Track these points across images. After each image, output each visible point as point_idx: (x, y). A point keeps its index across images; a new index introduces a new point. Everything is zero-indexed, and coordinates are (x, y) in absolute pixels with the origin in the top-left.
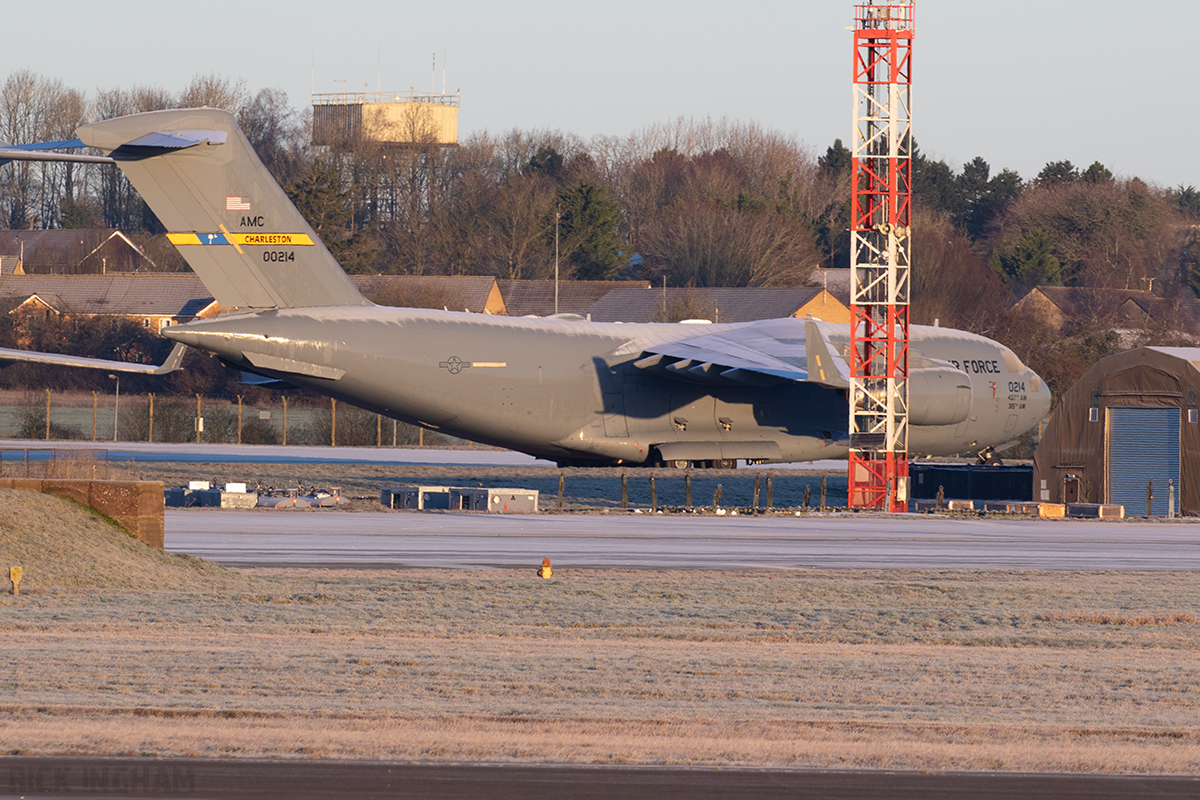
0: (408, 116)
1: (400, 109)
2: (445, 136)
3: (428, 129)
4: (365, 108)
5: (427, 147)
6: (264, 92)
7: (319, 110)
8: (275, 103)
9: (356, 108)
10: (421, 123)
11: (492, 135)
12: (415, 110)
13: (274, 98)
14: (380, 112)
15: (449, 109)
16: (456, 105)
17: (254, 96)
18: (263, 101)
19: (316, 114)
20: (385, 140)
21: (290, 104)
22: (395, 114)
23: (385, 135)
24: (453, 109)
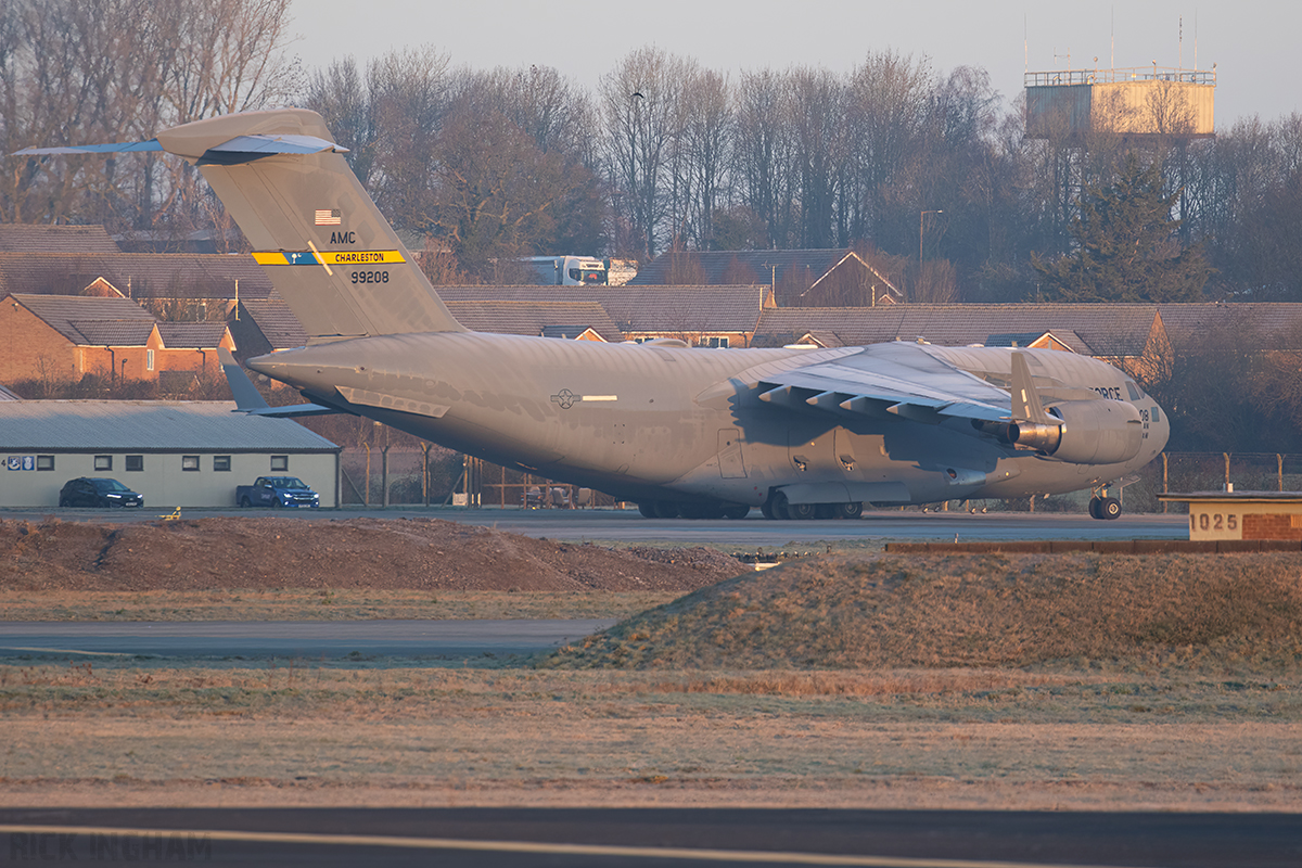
0: (1154, 98)
1: (1145, 90)
2: (1203, 126)
3: (1181, 115)
4: (1097, 92)
5: (1180, 138)
6: (960, 72)
7: (1034, 93)
8: (974, 85)
9: (1086, 88)
10: (1171, 108)
11: (1264, 122)
12: (1163, 92)
13: (973, 78)
14: (1116, 94)
15: (1202, 89)
16: (1212, 84)
17: (947, 75)
18: (958, 83)
19: (1029, 99)
20: (1125, 130)
21: (992, 85)
22: (1137, 97)
23: (1125, 125)
24: (1208, 89)
